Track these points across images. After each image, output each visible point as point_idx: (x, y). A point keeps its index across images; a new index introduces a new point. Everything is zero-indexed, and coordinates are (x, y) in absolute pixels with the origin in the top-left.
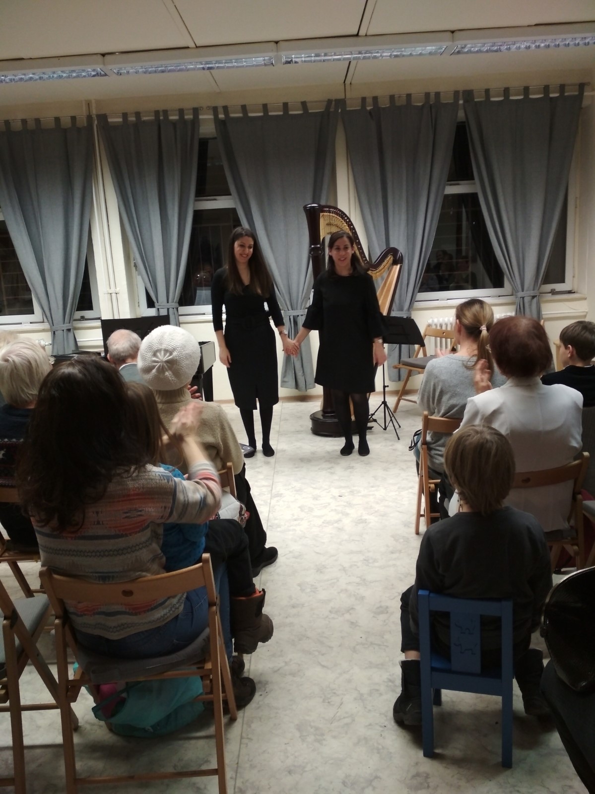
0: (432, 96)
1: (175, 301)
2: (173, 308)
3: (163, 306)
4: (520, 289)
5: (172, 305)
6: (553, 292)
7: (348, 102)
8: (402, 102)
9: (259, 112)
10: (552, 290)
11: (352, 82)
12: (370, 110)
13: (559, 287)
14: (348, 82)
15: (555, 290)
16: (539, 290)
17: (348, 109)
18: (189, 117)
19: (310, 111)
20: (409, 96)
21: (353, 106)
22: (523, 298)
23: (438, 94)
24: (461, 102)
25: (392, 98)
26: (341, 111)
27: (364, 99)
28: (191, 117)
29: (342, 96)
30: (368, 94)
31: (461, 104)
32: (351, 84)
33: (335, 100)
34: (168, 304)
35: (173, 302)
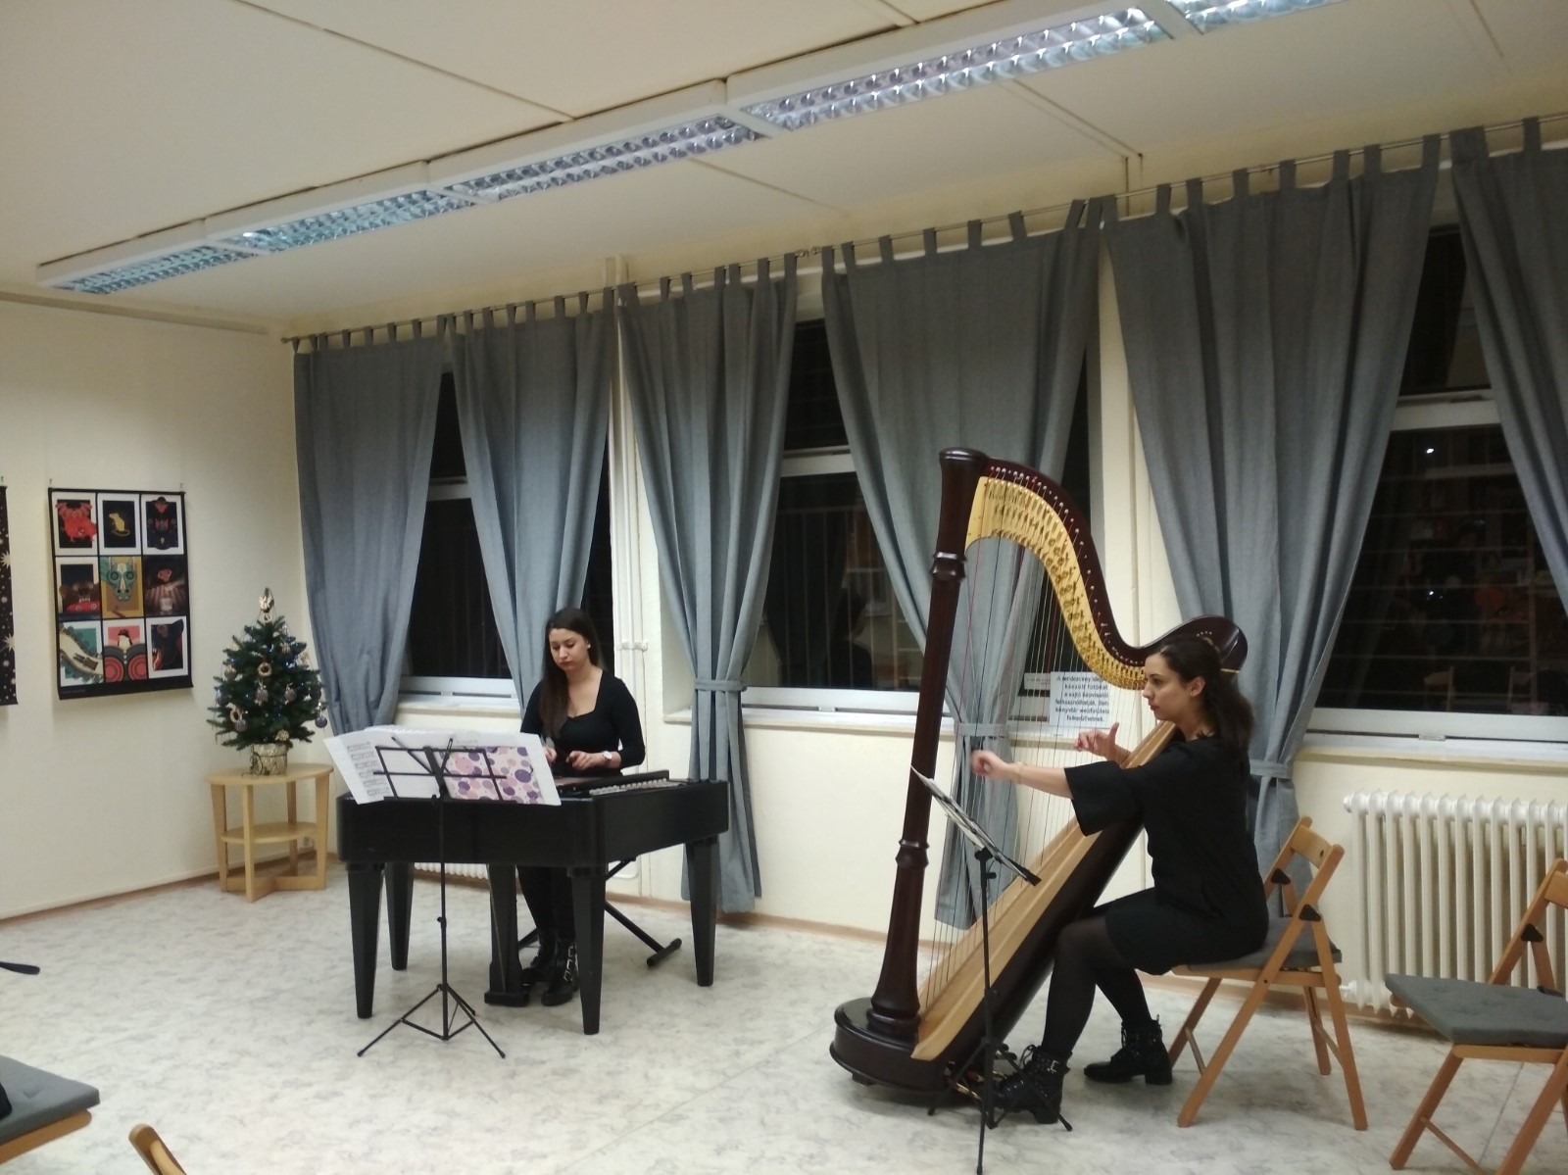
0: (1357, 162)
1: (729, 674)
2: (724, 692)
3: (704, 684)
7: (1124, 202)
8: (1270, 183)
9: (917, 249)
11: (1143, 150)
12: (1181, 214)
17: (1123, 218)
18: (777, 274)
19: (1030, 235)
20: (1288, 166)
23: (1373, 152)
24: (1446, 165)
25: (1240, 175)
26: (1106, 225)
27: (1165, 190)
28: (781, 274)
29: (1117, 189)
30: (1177, 177)
31: (1446, 170)
32: (1140, 155)
33: (1092, 201)
34: (713, 682)
35: (724, 678)
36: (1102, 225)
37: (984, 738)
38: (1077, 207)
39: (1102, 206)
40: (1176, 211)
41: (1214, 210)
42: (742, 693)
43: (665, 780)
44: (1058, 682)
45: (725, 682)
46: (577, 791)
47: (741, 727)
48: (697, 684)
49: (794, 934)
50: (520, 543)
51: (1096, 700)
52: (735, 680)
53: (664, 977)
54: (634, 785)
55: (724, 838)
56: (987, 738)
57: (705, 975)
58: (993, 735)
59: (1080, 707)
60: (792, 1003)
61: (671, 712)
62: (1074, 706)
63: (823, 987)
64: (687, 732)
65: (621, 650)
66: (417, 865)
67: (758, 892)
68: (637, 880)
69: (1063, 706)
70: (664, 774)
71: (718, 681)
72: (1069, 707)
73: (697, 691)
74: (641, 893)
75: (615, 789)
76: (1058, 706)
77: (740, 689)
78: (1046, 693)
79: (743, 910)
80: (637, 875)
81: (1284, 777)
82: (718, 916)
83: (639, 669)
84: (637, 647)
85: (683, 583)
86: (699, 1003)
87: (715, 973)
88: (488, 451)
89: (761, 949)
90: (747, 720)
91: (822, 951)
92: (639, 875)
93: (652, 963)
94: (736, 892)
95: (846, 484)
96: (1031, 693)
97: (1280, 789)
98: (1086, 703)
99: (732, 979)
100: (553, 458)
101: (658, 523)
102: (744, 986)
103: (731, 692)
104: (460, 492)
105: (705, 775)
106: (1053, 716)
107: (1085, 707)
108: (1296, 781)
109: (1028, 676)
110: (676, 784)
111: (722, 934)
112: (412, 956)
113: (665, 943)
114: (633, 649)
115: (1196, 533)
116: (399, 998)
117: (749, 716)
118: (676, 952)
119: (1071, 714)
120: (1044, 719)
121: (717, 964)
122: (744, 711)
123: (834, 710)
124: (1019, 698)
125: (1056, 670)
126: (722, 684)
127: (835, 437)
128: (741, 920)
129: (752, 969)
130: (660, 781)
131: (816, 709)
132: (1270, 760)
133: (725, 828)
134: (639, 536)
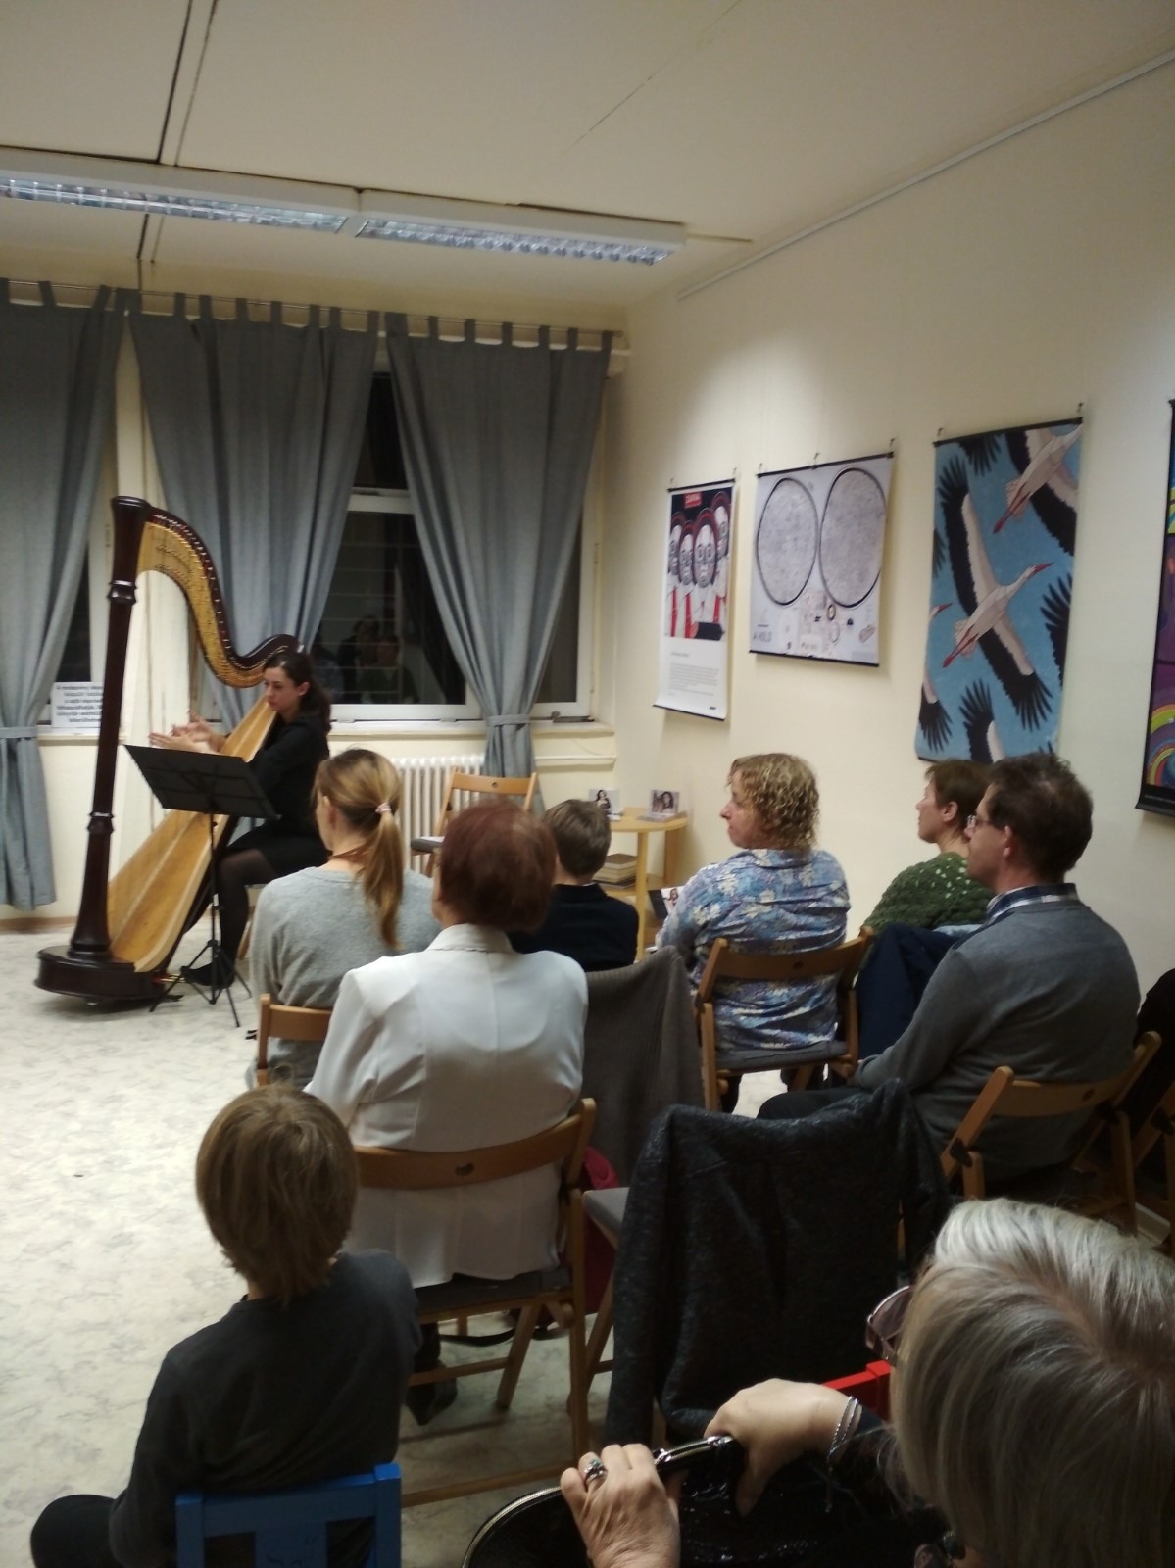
0: (325, 314)
4: (494, 709)
6: (556, 718)
7: (146, 298)
8: (263, 315)
10: (553, 714)
11: (157, 259)
12: (195, 320)
13: (565, 708)
14: (146, 256)
15: (558, 714)
16: (529, 713)
17: (145, 312)
19: (58, 304)
20: (276, 306)
21: (156, 307)
22: (501, 726)
23: (335, 312)
24: (382, 334)
25: (241, 303)
26: (130, 314)
27: (180, 298)
29: (133, 285)
30: (194, 289)
31: (382, 338)
32: (152, 261)
33: (119, 291)
36: (127, 313)
37: (19, 739)
38: (104, 291)
39: (130, 297)
40: (191, 317)
41: (224, 324)
44: (57, 691)
59: (80, 710)
62: (74, 711)
69: (64, 711)
72: (68, 711)
76: (59, 711)
98: (86, 707)
106: (57, 720)
107: (86, 711)
119: (73, 718)
120: (48, 723)
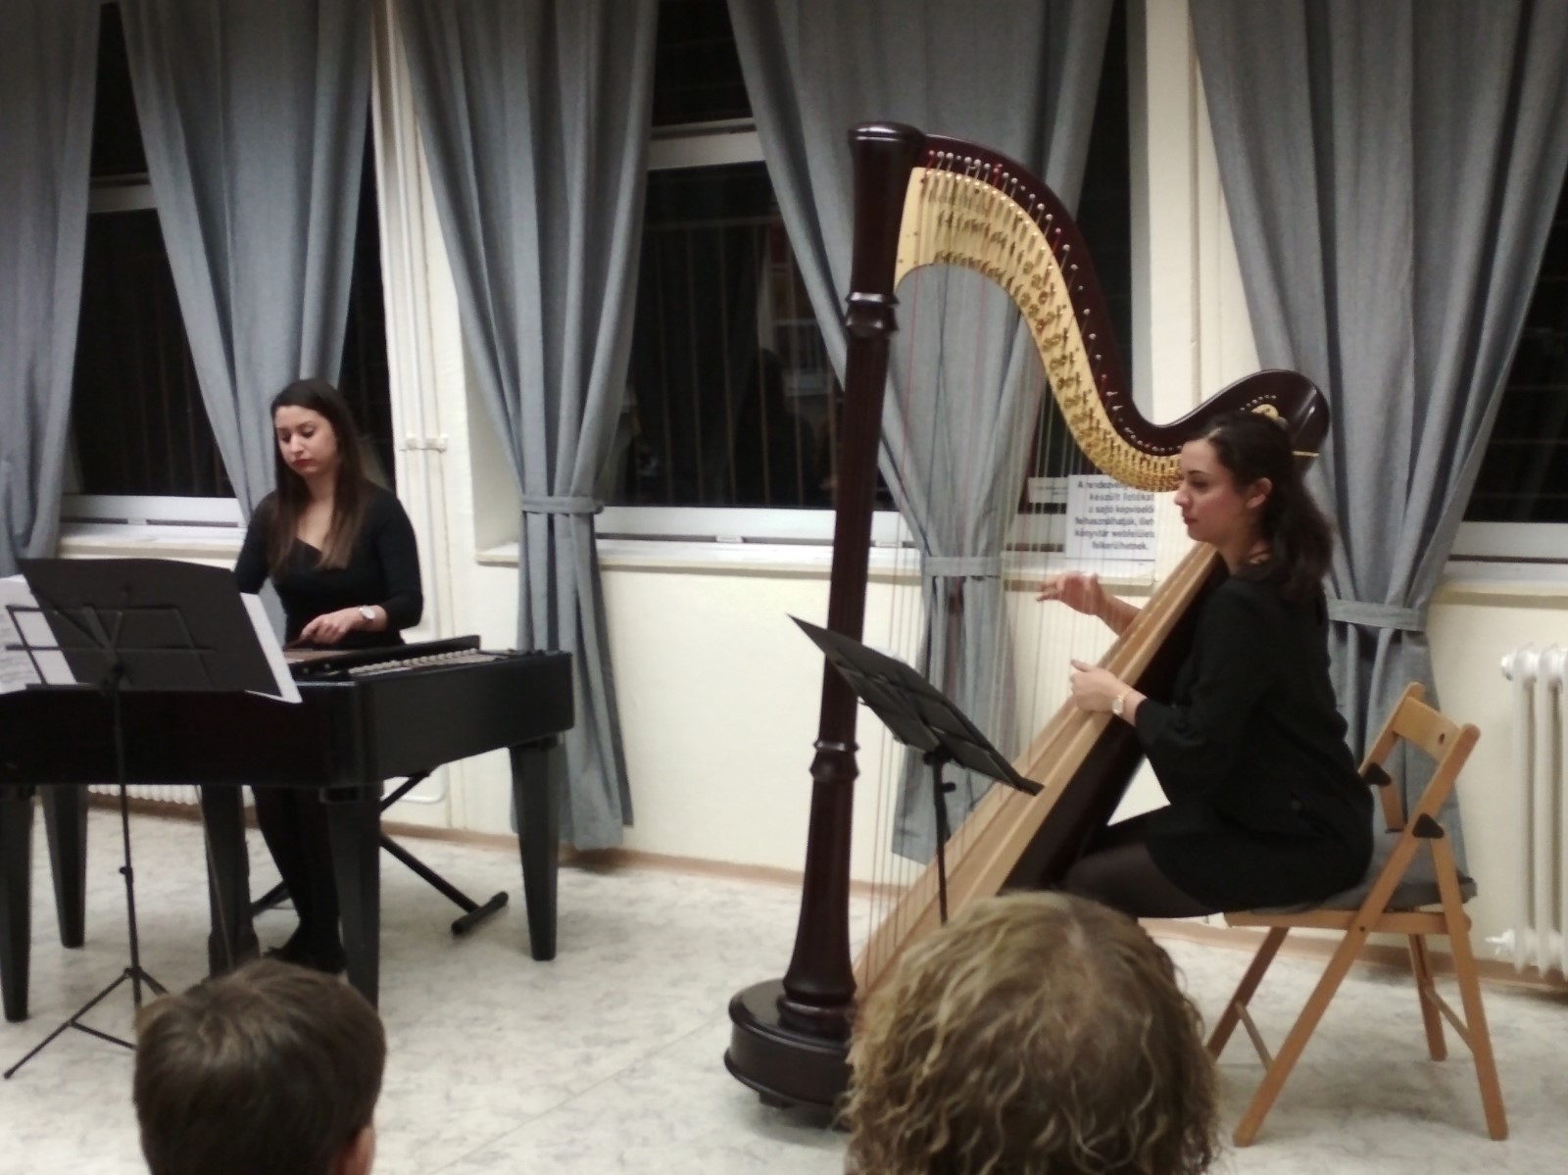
1: (573, 488)
2: (567, 515)
3: (537, 503)
5: (561, 504)
34: (550, 499)
35: (565, 493)
37: (963, 579)
42: (597, 518)
43: (473, 650)
44: (1076, 490)
45: (568, 499)
46: (332, 670)
47: (596, 569)
48: (525, 502)
49: (683, 879)
50: (237, 280)
51: (1135, 516)
52: (584, 496)
53: (481, 948)
54: (424, 659)
55: (573, 740)
56: (969, 580)
57: (543, 943)
58: (979, 574)
59: (1110, 528)
60: (675, 983)
61: (487, 547)
62: (1102, 527)
63: (723, 958)
64: (512, 578)
65: (404, 450)
66: (93, 788)
67: (627, 817)
68: (443, 805)
69: (1087, 528)
70: (472, 642)
71: (556, 499)
72: (1095, 528)
73: (525, 513)
74: (450, 823)
75: (393, 666)
76: (1079, 527)
77: (593, 509)
78: (1062, 508)
79: (604, 845)
80: (442, 798)
81: (1414, 628)
82: (562, 856)
83: (435, 480)
84: (431, 447)
85: (497, 342)
86: (533, 985)
87: (559, 940)
88: (180, 130)
89: (631, 903)
90: (605, 559)
91: (724, 904)
92: (445, 796)
93: (460, 929)
94: (593, 819)
95: (751, 179)
96: (1038, 508)
97: (1409, 648)
98: (1121, 522)
99: (585, 949)
100: (286, 144)
101: (454, 246)
102: (604, 958)
103: (579, 515)
104: (137, 200)
105: (541, 643)
106: (1073, 544)
107: (1118, 528)
108: (1431, 634)
109: (1035, 483)
110: (490, 658)
111: (570, 885)
112: (92, 925)
113: (481, 899)
114: (425, 449)
115: (1288, 254)
116: (72, 990)
117: (609, 552)
118: (500, 910)
119: (1099, 539)
120: (1060, 549)
121: (561, 928)
122: (601, 544)
123: (740, 540)
124: (1021, 516)
125: (1075, 473)
126: (564, 502)
127: (732, 105)
128: (602, 860)
129: (617, 933)
130: (466, 652)
131: (713, 539)
132: (1393, 603)
133: (568, 723)
134: (426, 268)
